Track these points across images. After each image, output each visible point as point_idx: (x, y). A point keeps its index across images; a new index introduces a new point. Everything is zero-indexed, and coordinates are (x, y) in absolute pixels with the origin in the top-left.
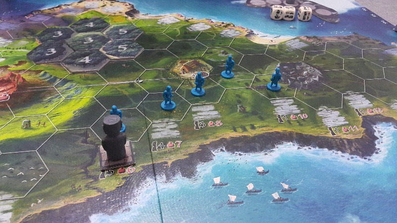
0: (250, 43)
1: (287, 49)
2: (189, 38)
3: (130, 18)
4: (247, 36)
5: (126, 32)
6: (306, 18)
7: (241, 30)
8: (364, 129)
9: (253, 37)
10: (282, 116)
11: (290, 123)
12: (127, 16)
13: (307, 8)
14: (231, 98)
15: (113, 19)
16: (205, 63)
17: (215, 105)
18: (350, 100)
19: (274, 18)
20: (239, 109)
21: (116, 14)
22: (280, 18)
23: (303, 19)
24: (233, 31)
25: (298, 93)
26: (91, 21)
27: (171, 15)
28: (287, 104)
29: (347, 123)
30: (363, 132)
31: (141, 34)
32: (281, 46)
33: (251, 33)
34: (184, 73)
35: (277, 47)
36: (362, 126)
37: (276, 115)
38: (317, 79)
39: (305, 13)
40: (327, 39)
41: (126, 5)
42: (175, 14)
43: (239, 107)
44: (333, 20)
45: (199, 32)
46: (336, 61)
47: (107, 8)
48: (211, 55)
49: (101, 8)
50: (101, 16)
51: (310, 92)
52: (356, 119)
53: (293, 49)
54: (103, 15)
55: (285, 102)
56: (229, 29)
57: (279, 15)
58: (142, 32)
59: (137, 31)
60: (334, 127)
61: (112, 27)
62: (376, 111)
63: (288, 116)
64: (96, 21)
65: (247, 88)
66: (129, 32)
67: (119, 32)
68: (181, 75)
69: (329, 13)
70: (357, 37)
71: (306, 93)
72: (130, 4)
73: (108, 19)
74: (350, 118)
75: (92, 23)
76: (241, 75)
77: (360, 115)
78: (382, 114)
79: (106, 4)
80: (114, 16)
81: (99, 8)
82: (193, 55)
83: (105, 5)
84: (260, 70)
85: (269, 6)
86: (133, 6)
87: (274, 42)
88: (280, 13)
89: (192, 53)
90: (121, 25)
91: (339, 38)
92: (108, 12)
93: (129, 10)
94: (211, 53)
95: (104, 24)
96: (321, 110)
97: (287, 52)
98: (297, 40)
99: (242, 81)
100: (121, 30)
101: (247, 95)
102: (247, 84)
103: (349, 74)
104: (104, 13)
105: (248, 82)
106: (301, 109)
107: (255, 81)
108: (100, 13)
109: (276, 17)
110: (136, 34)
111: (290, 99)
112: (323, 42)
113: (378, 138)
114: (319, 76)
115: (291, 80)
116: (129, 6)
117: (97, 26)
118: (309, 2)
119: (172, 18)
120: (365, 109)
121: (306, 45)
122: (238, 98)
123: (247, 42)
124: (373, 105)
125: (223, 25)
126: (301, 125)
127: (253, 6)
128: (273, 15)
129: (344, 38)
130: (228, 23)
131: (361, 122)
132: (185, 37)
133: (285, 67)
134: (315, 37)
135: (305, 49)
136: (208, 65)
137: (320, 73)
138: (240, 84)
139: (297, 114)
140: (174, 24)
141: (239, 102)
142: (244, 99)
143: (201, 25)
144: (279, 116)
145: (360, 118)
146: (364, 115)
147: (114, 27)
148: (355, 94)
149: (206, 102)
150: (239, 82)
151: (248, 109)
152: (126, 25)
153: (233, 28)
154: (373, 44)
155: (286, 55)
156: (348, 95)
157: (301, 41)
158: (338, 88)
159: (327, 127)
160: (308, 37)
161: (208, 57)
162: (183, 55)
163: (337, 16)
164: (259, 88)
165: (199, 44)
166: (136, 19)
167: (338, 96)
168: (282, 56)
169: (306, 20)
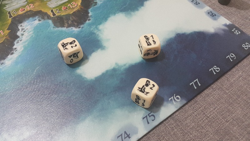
8: (8, 31)
18: (7, 4)
30: (6, 35)
36: (8, 29)
52: (5, 23)
62: (28, 8)
77: (11, 16)
78: (32, 10)
113: (19, 37)
120: (17, 10)
124: (28, 2)
131: (9, 25)
145: (10, 20)
146: (15, 16)
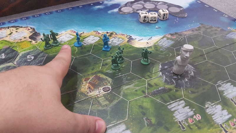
0: (132, 48)
1: (161, 49)
2: (85, 53)
3: (33, 42)
4: (128, 41)
5: (33, 58)
6: (165, 17)
7: (123, 37)
9: (132, 41)
10: (182, 121)
11: (191, 128)
12: (30, 40)
13: (164, 11)
14: (136, 110)
15: (20, 46)
16: (104, 77)
17: (125, 123)
19: (142, 22)
20: (146, 122)
21: (22, 40)
22: (147, 21)
23: (163, 19)
24: (117, 39)
25: (184, 92)
26: (3, 52)
27: (66, 33)
28: (181, 107)
29: (230, 115)
31: (46, 57)
32: (156, 46)
33: (130, 39)
34: (90, 92)
35: (153, 49)
37: (177, 122)
38: (192, 74)
39: (164, 15)
40: (185, 33)
41: (29, 29)
42: (69, 31)
43: (145, 120)
44: (183, 15)
45: (91, 45)
46: (200, 54)
47: (14, 36)
48: (107, 66)
49: (9, 36)
50: (10, 45)
51: (193, 90)
53: (165, 48)
54: (12, 43)
55: (179, 105)
56: (113, 37)
57: (146, 19)
58: (47, 55)
59: (42, 54)
60: (224, 123)
61: (20, 55)
63: (186, 120)
64: (7, 52)
65: (145, 97)
66: (36, 57)
67: (27, 60)
68: (88, 94)
69: (178, 10)
70: (204, 27)
71: (191, 91)
72: (31, 28)
73: (16, 46)
74: (231, 110)
75: (3, 54)
76: (137, 83)
79: (12, 31)
80: (20, 42)
81: (7, 36)
82: (93, 70)
83: (12, 33)
84: (149, 74)
85: (136, 11)
86: (34, 30)
87: (149, 44)
88: (147, 18)
89: (92, 67)
90: (28, 51)
91: (193, 31)
92: (15, 39)
93: (32, 34)
94: (107, 64)
95: (13, 53)
96: (208, 107)
97: (162, 52)
98: (165, 39)
99: (139, 89)
100: (28, 57)
101: (147, 104)
102: (143, 92)
103: (213, 64)
104: (12, 41)
105: (143, 89)
106: (194, 110)
107: (149, 87)
108: (8, 42)
109: (144, 21)
110: (42, 58)
111: (181, 100)
112: (183, 36)
114: (193, 71)
115: (175, 79)
116: (31, 30)
117: (8, 56)
118: (161, 3)
119: (68, 35)
121: (173, 42)
122: (141, 110)
123: (130, 48)
125: (108, 35)
126: (199, 128)
127: (124, 13)
128: (141, 20)
129: (196, 30)
130: (111, 32)
132: (82, 53)
133: (166, 67)
134: (176, 33)
135: (173, 46)
136: (107, 78)
137: (193, 68)
138: (138, 92)
139: (192, 117)
140: (70, 40)
141: (144, 114)
142: (147, 109)
143: (91, 38)
144: (179, 122)
147: (22, 55)
148: (224, 83)
149: (117, 121)
150: (136, 91)
151: (153, 120)
152: (32, 50)
153: (116, 36)
154: (217, 32)
155: (162, 55)
156: (220, 86)
157: (168, 39)
158: (210, 80)
159: (218, 124)
160: (172, 35)
161: (105, 69)
162: (85, 71)
163: (184, 11)
164: (154, 94)
165: (94, 58)
166: (39, 42)
167: (214, 88)
168: (159, 56)
169: (165, 19)
